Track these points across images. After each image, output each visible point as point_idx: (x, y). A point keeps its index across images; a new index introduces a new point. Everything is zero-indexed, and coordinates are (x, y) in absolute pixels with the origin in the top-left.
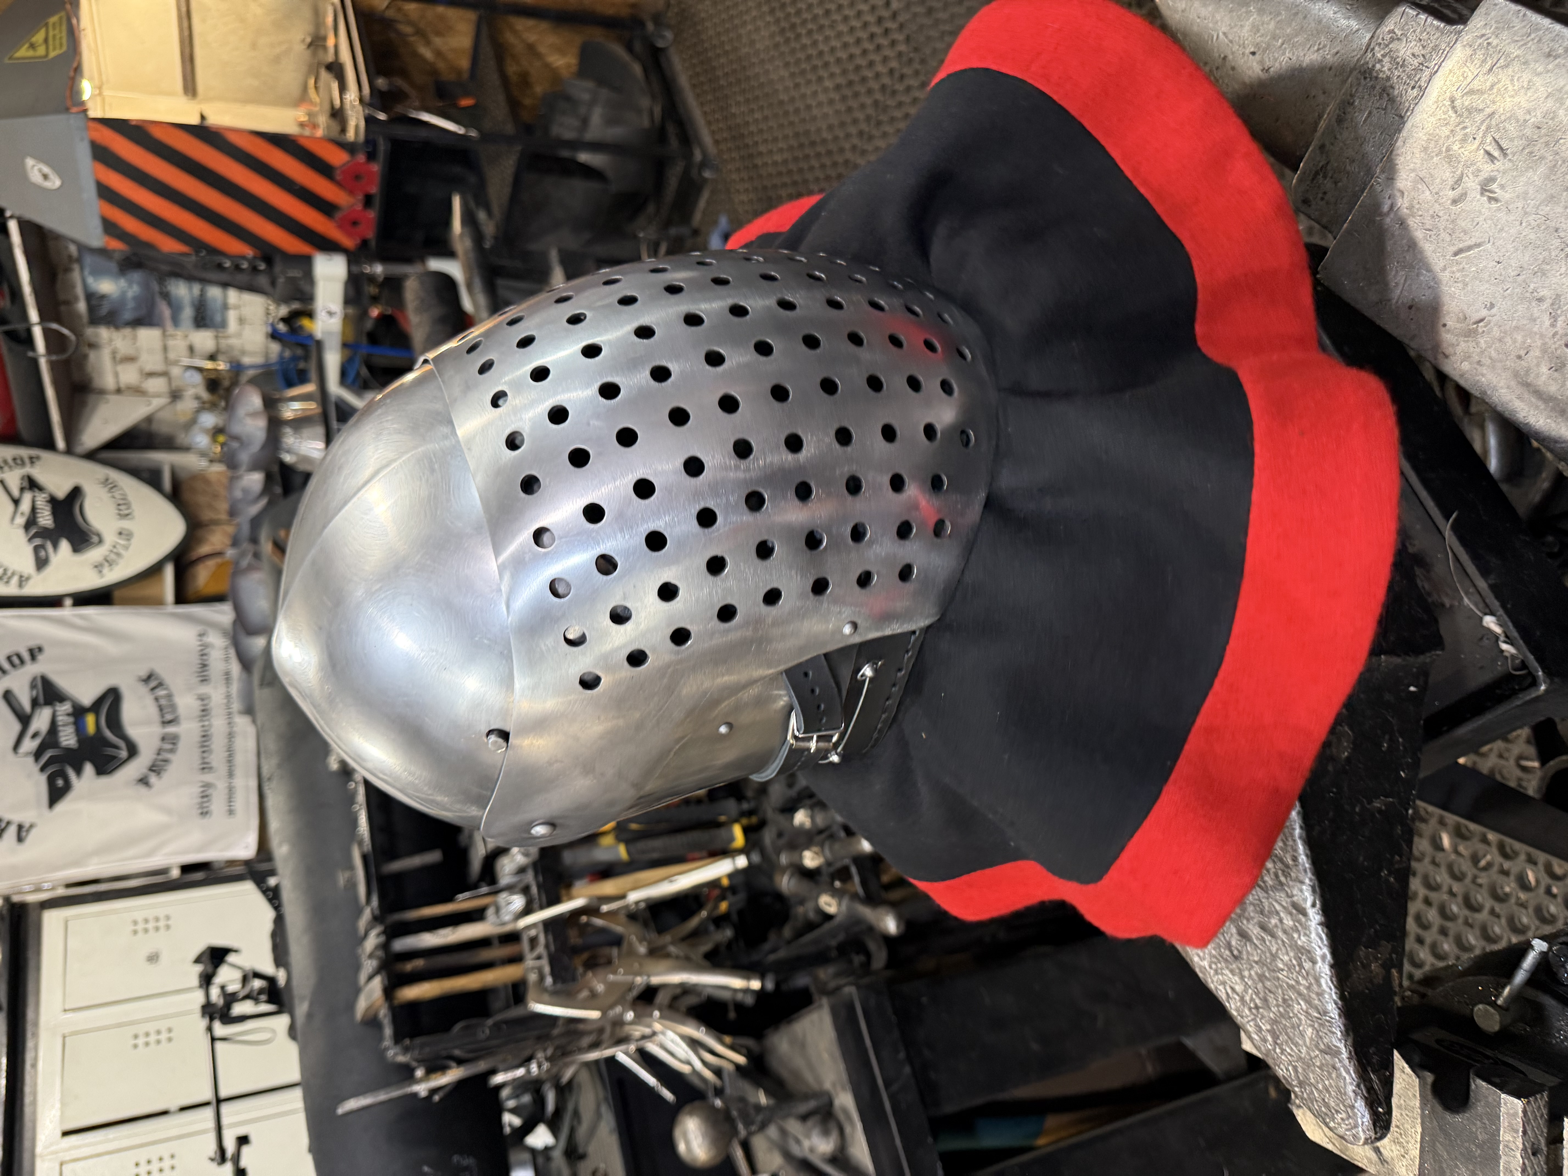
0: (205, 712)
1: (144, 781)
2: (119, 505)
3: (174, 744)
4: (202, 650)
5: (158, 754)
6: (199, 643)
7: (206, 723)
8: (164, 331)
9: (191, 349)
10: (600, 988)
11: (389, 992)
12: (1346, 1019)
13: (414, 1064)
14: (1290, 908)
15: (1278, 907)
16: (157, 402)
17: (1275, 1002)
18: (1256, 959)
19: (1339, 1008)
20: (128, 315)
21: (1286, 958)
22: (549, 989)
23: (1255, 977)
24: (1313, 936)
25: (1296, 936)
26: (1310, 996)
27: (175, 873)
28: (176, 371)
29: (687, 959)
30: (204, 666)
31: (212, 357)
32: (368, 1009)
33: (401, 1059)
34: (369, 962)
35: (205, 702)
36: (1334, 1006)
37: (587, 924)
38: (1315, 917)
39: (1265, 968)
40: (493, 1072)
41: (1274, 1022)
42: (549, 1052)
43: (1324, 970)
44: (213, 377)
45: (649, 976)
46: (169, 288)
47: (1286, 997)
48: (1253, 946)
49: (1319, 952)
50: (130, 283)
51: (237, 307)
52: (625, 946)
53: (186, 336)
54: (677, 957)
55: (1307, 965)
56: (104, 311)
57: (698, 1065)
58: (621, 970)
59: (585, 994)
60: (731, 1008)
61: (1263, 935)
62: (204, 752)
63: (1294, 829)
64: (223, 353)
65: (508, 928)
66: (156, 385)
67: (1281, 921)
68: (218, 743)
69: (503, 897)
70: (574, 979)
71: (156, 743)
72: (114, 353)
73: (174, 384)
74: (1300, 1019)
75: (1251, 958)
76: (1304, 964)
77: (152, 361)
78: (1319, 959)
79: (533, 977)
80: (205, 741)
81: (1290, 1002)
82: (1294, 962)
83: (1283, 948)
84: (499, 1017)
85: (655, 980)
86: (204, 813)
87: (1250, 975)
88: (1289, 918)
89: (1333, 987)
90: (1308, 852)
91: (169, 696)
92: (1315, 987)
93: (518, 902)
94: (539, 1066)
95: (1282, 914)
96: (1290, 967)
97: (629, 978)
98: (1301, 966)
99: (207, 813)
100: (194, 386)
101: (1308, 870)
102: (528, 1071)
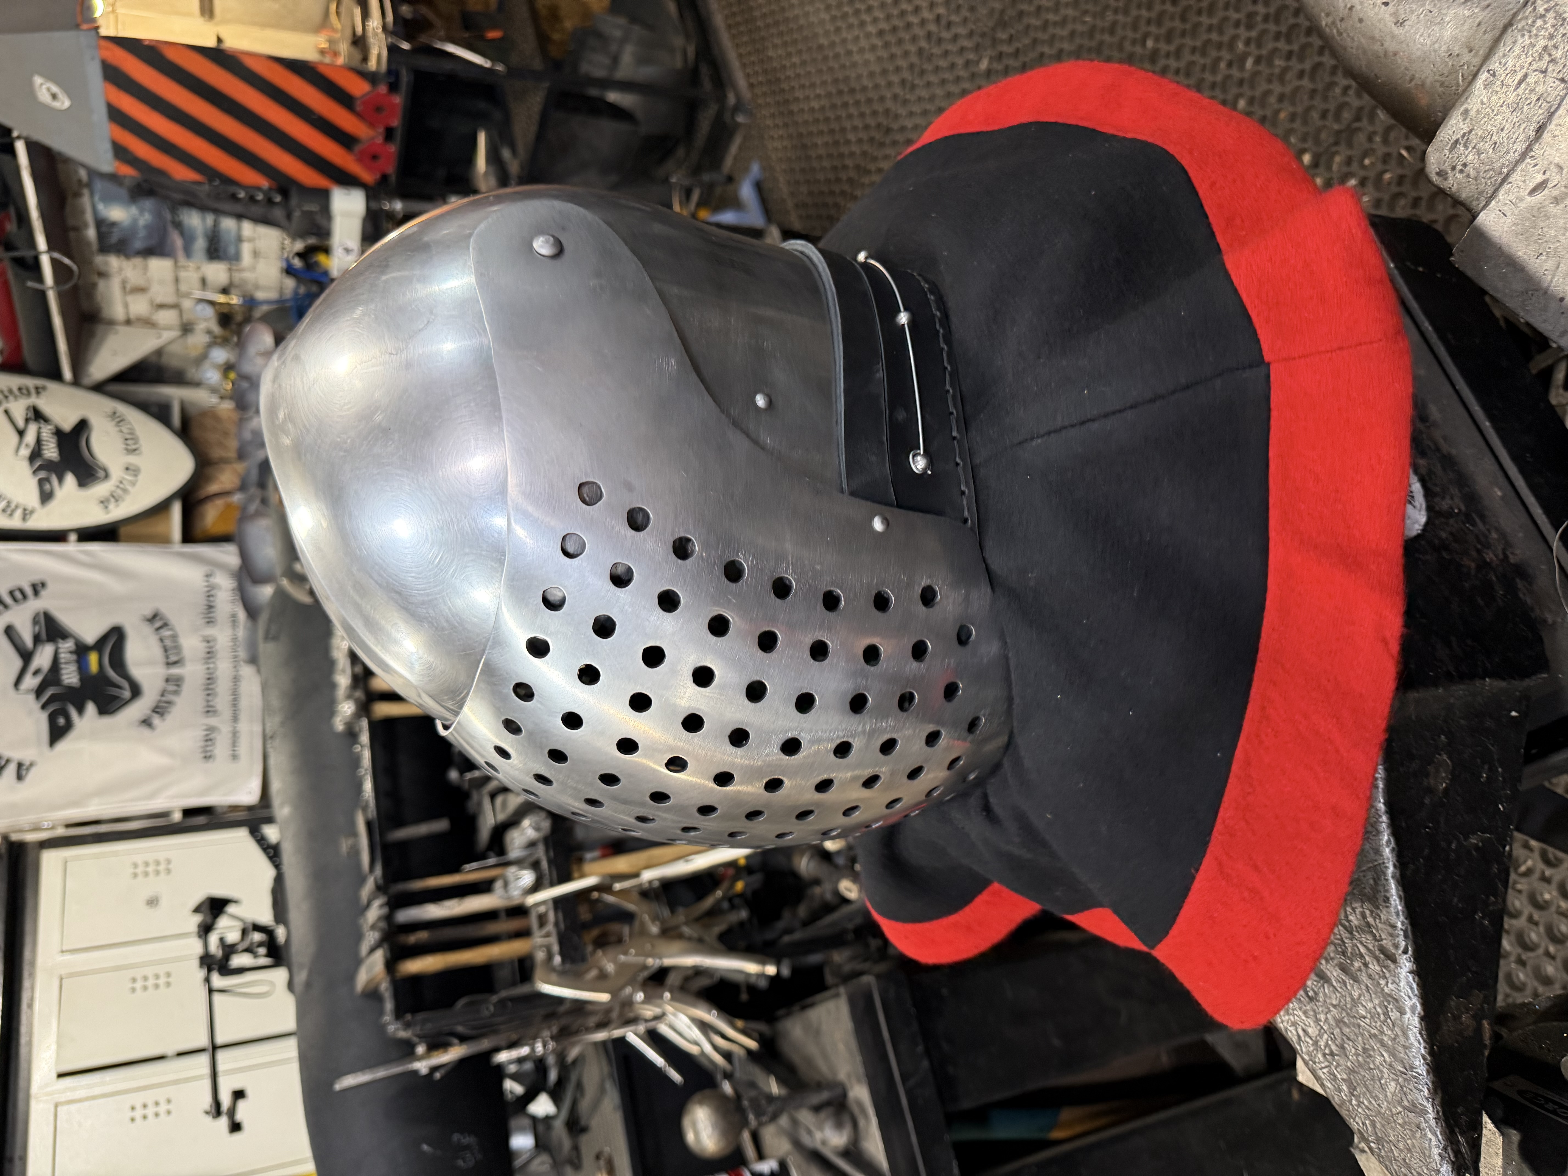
0: (210, 655)
1: (146, 722)
2: (126, 439)
3: (178, 686)
4: (209, 591)
5: (162, 695)
6: (206, 584)
7: (211, 666)
8: (176, 262)
9: (204, 282)
10: (610, 968)
11: (390, 965)
12: (1434, 1076)
13: (415, 1039)
14: (1377, 953)
15: (1363, 950)
16: (168, 336)
17: (1353, 1050)
18: (1334, 1002)
19: (1428, 1064)
20: (138, 244)
21: (1370, 1005)
22: (558, 968)
23: (1332, 1022)
24: (1402, 984)
25: (1382, 982)
26: (1394, 1048)
27: (177, 816)
28: (187, 304)
29: (700, 940)
30: (210, 607)
31: (225, 291)
32: (369, 982)
33: (403, 1034)
34: (371, 933)
35: (211, 644)
36: (1422, 1061)
37: (598, 901)
38: (1406, 965)
39: (1344, 1014)
40: (497, 1050)
41: (1352, 1071)
42: (555, 1029)
43: (1413, 1021)
44: (225, 310)
45: (660, 958)
46: (181, 217)
47: (1367, 1046)
48: (1331, 989)
49: (1408, 1003)
50: (142, 211)
51: (251, 240)
52: (637, 924)
53: (198, 268)
54: (690, 939)
55: (1395, 1015)
56: (114, 239)
57: (708, 1048)
58: (633, 951)
59: (593, 973)
60: (744, 989)
61: (1344, 978)
62: (208, 695)
63: (1387, 867)
64: (237, 287)
65: (516, 902)
66: (167, 317)
67: (1366, 965)
68: (223, 687)
69: (512, 871)
70: (583, 959)
71: (160, 684)
72: (124, 283)
73: (186, 317)
74: (1381, 1072)
75: (1328, 1001)
76: (1390, 1014)
77: (163, 293)
78: (1407, 1010)
79: (540, 955)
80: (209, 684)
81: (1372, 1053)
82: (1379, 1010)
83: (1366, 994)
84: (504, 994)
85: (668, 962)
86: (208, 757)
87: (1327, 1019)
88: (1375, 963)
89: (1422, 1041)
90: (1401, 893)
91: (174, 637)
92: (1402, 1039)
93: (527, 878)
94: (544, 1046)
95: (1367, 958)
96: (1374, 1016)
97: (640, 959)
98: (1386, 1014)
99: (210, 757)
100: (206, 320)
101: (1401, 913)
102: (533, 1050)
